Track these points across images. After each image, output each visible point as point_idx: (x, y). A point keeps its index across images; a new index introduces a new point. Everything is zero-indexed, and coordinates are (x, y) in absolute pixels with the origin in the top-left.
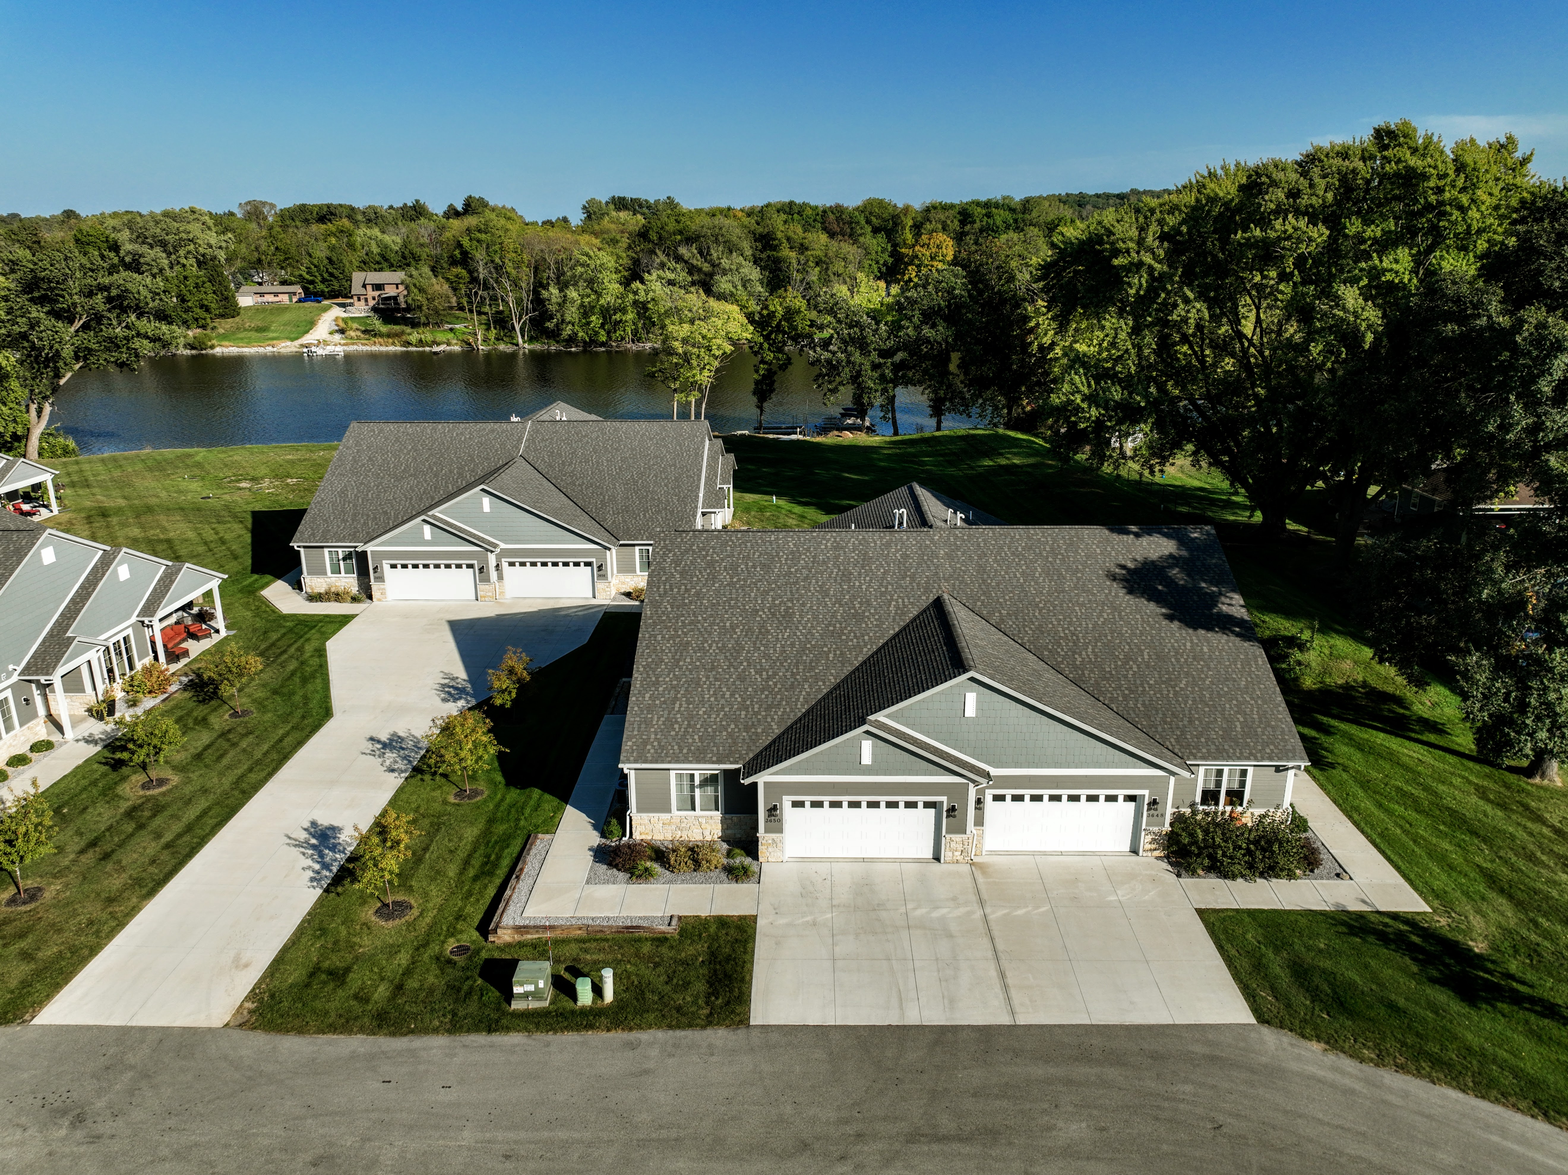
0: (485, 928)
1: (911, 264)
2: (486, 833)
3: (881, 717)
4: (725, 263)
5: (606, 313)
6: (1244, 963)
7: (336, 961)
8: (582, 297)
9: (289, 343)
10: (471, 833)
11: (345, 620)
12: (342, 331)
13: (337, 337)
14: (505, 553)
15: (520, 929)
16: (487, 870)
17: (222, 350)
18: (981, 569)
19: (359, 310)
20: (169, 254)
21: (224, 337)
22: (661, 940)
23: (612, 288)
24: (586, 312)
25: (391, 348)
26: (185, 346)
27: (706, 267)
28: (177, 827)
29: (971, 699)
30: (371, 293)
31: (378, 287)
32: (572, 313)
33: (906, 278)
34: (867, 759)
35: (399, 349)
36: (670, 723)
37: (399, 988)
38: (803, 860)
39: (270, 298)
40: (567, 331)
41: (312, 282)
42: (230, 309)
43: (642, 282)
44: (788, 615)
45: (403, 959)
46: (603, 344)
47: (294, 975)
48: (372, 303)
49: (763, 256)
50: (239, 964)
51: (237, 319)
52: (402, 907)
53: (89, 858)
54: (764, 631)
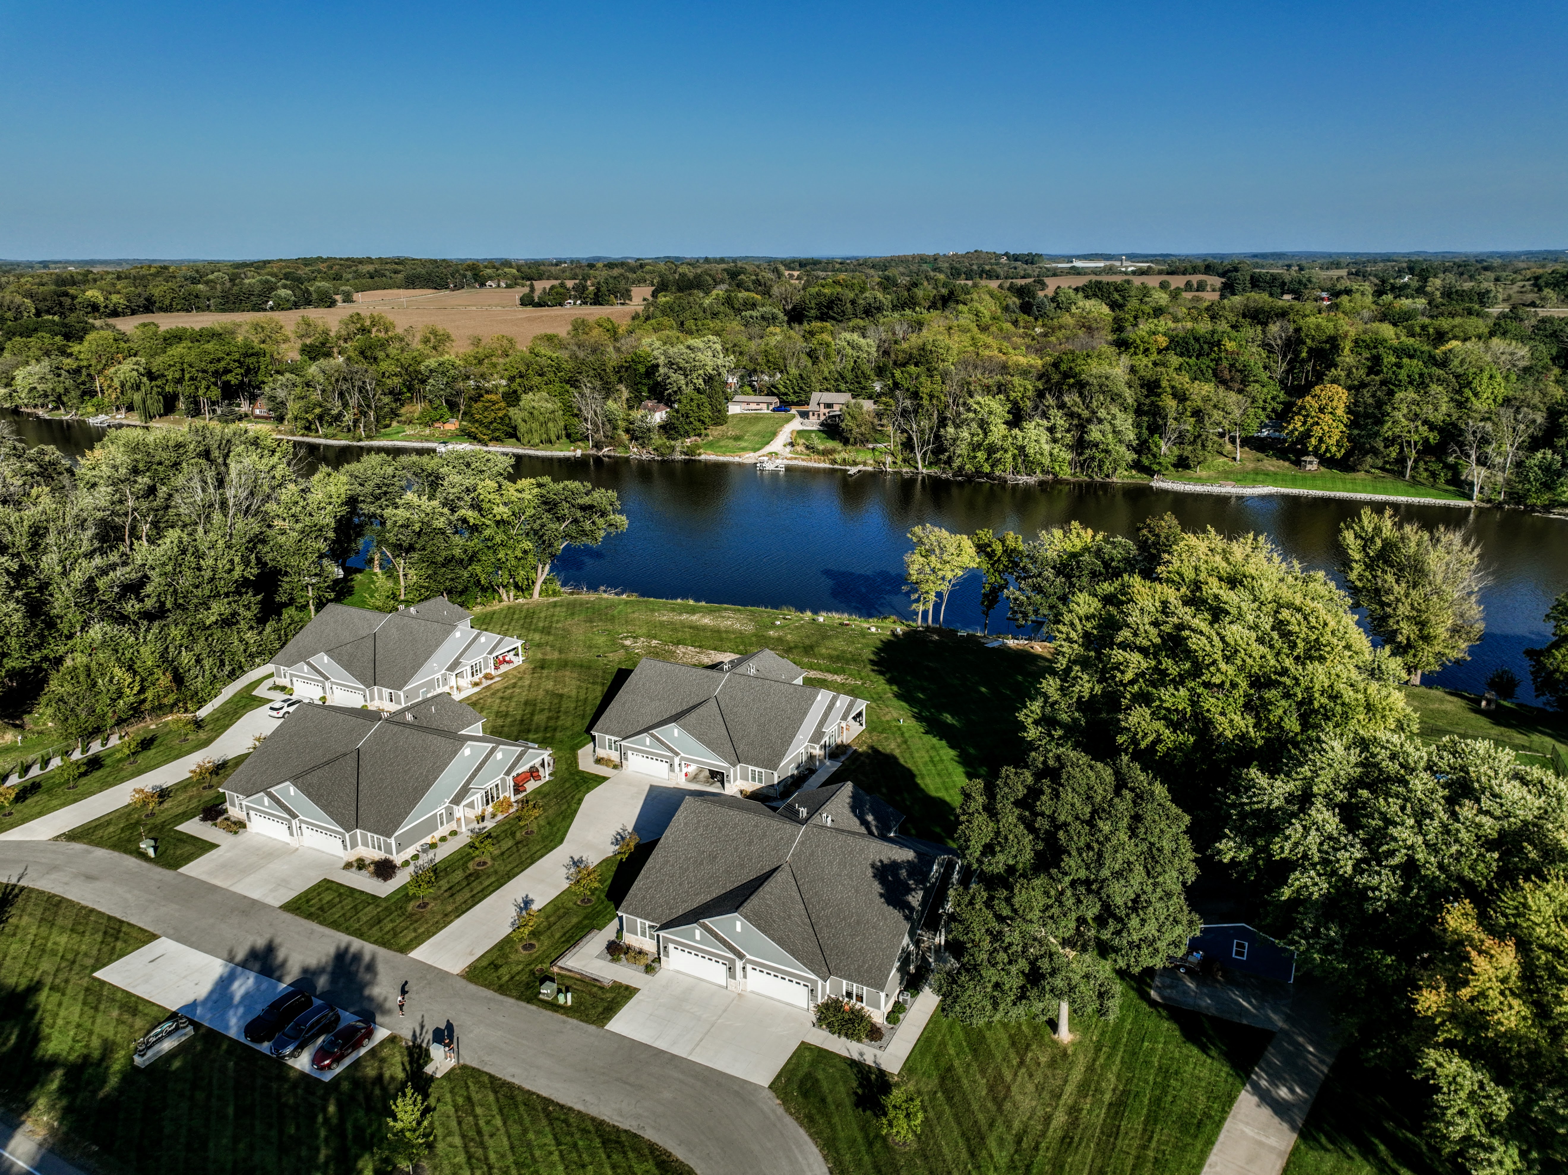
0: (553, 963)
1: (1299, 413)
2: (580, 922)
3: (706, 921)
4: (1102, 413)
5: (991, 450)
6: (791, 1067)
7: (499, 962)
8: (973, 435)
9: (751, 454)
10: (575, 920)
12: (792, 444)
13: (789, 448)
14: (682, 759)
15: (561, 968)
16: (567, 941)
17: (707, 456)
18: (812, 854)
19: (813, 424)
20: (686, 376)
21: (711, 445)
22: (602, 988)
23: (998, 430)
24: (976, 447)
25: (822, 465)
26: (682, 453)
27: (1086, 414)
28: (479, 888)
29: (738, 924)
30: (823, 410)
31: (829, 406)
32: (962, 449)
33: (1291, 427)
34: (698, 937)
35: (828, 465)
36: (644, 897)
37: (512, 978)
38: (678, 972)
39: (754, 406)
40: (957, 463)
41: (785, 394)
42: (720, 418)
43: (1021, 430)
44: (715, 857)
45: (520, 967)
46: (987, 475)
47: (485, 963)
48: (822, 418)
49: (1147, 401)
50: (471, 954)
51: (724, 427)
52: (532, 946)
53: (447, 894)
54: (701, 863)
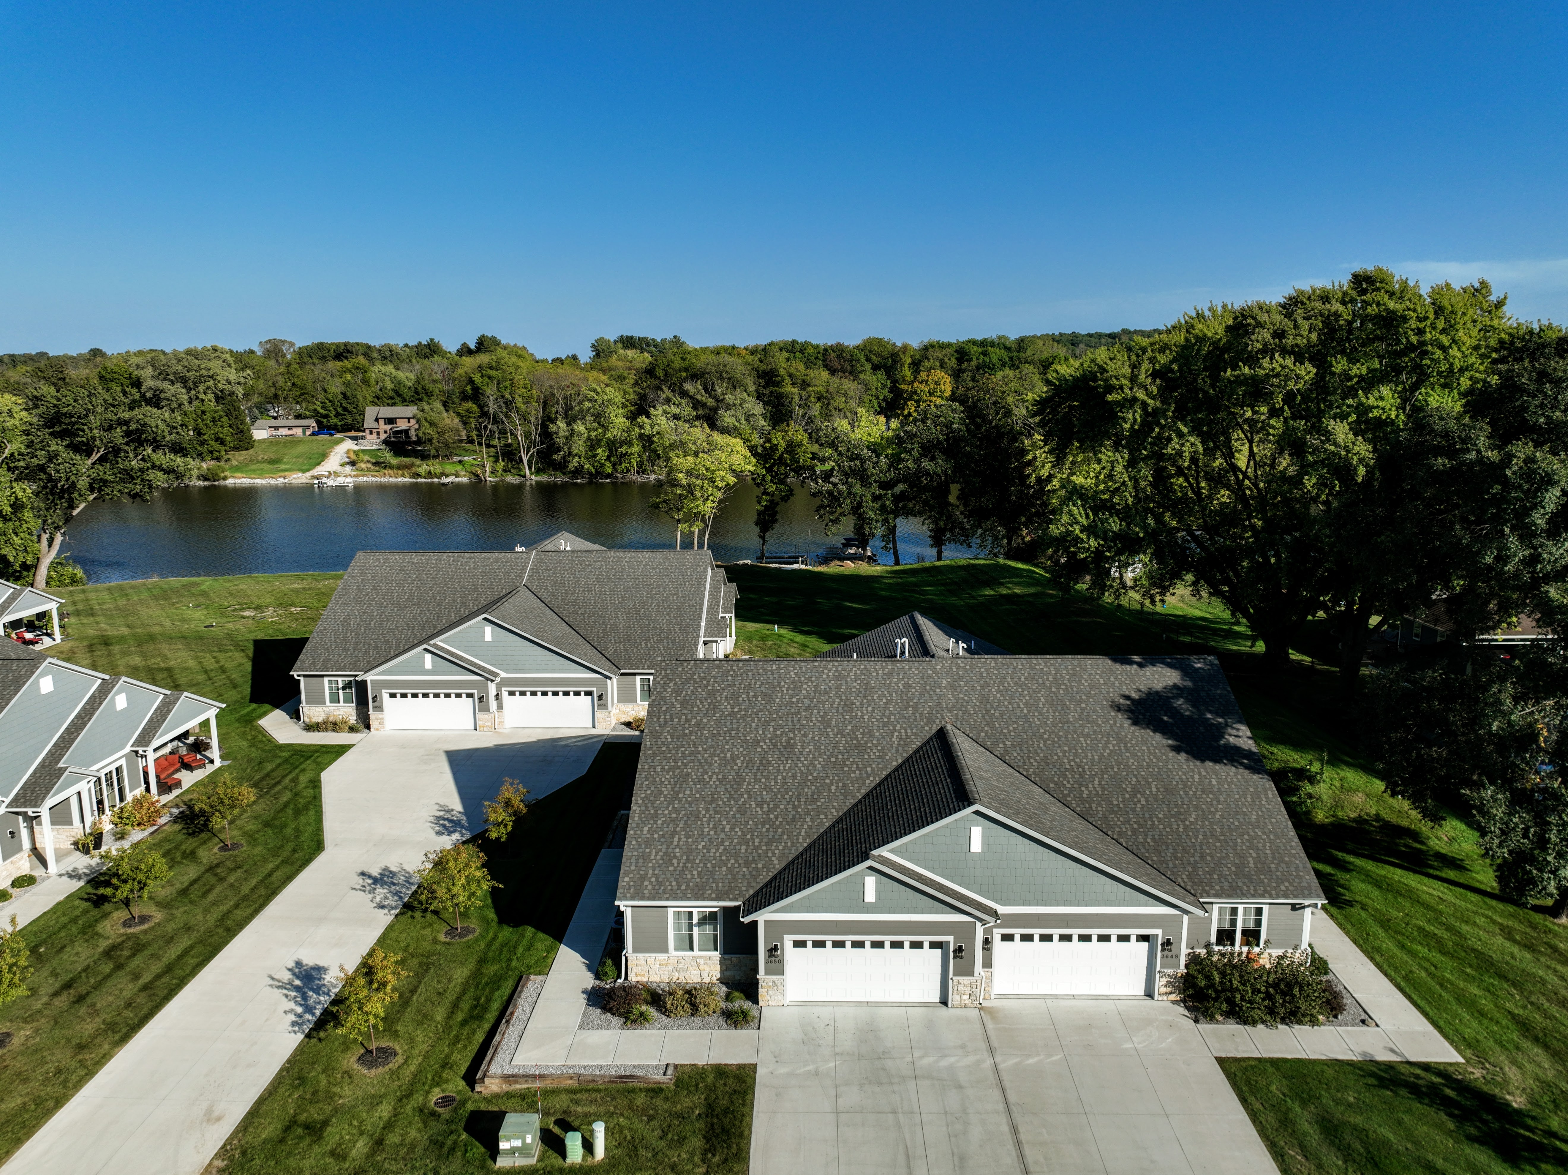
0: (471, 1078)
1: (910, 399)
2: (477, 974)
3: (884, 852)
4: (729, 398)
5: (612, 446)
6: (1270, 1119)
7: (314, 1114)
8: (589, 430)
9: (300, 475)
10: (460, 974)
11: (341, 750)
12: (353, 463)
13: (348, 469)
14: (505, 682)
15: (508, 1078)
16: (475, 1015)
17: (235, 481)
18: (984, 700)
19: (371, 442)
20: (189, 390)
21: (237, 469)
22: (655, 1091)
23: (618, 421)
24: (593, 444)
25: (401, 480)
26: (198, 478)
27: (711, 402)
28: (156, 968)
29: (977, 833)
30: (383, 426)
31: (391, 421)
32: (579, 446)
33: (906, 412)
34: (870, 896)
35: (408, 480)
36: (668, 858)
37: (379, 1143)
38: (805, 1004)
39: (284, 431)
40: (574, 463)
41: (326, 416)
42: (244, 442)
43: (648, 416)
44: (789, 746)
45: (385, 1111)
46: (609, 476)
47: (269, 1130)
48: (383, 436)
49: (766, 391)
50: (211, 1118)
51: (251, 451)
52: (386, 1054)
53: (62, 1001)
54: (765, 763)
